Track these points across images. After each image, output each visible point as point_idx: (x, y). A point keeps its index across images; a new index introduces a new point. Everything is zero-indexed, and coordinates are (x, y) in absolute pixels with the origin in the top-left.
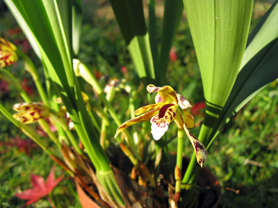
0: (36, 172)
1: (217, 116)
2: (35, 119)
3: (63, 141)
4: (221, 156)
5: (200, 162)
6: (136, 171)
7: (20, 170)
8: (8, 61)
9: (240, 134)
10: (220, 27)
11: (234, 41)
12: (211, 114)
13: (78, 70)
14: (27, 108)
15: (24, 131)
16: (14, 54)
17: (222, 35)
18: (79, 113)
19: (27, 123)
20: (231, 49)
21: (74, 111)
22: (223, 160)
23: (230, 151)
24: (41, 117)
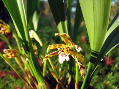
0: (18, 86)
1: (97, 58)
2: (12, 57)
3: (26, 69)
4: (103, 85)
5: (82, 75)
6: (58, 86)
7: (11, 84)
8: (5, 32)
9: (113, 75)
10: (96, 10)
11: (103, 16)
12: (93, 56)
13: (33, 35)
14: (9, 51)
15: (6, 61)
16: (8, 29)
17: (97, 14)
18: (30, 53)
19: (8, 58)
20: (102, 21)
21: (28, 52)
22: (104, 87)
23: (108, 82)
24: (15, 56)
